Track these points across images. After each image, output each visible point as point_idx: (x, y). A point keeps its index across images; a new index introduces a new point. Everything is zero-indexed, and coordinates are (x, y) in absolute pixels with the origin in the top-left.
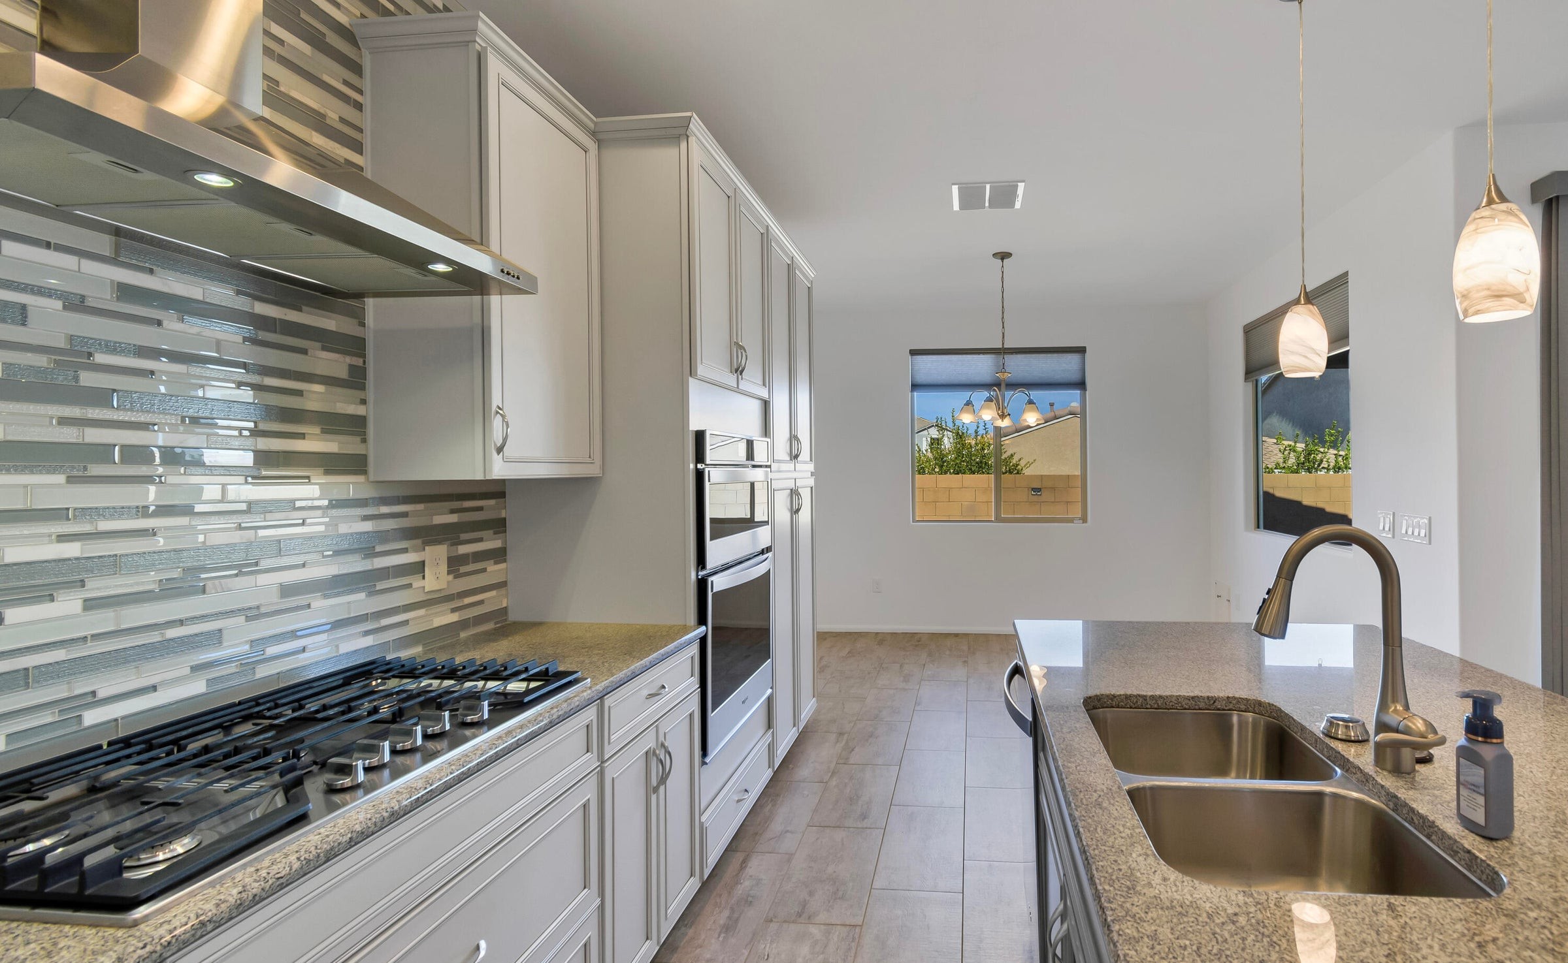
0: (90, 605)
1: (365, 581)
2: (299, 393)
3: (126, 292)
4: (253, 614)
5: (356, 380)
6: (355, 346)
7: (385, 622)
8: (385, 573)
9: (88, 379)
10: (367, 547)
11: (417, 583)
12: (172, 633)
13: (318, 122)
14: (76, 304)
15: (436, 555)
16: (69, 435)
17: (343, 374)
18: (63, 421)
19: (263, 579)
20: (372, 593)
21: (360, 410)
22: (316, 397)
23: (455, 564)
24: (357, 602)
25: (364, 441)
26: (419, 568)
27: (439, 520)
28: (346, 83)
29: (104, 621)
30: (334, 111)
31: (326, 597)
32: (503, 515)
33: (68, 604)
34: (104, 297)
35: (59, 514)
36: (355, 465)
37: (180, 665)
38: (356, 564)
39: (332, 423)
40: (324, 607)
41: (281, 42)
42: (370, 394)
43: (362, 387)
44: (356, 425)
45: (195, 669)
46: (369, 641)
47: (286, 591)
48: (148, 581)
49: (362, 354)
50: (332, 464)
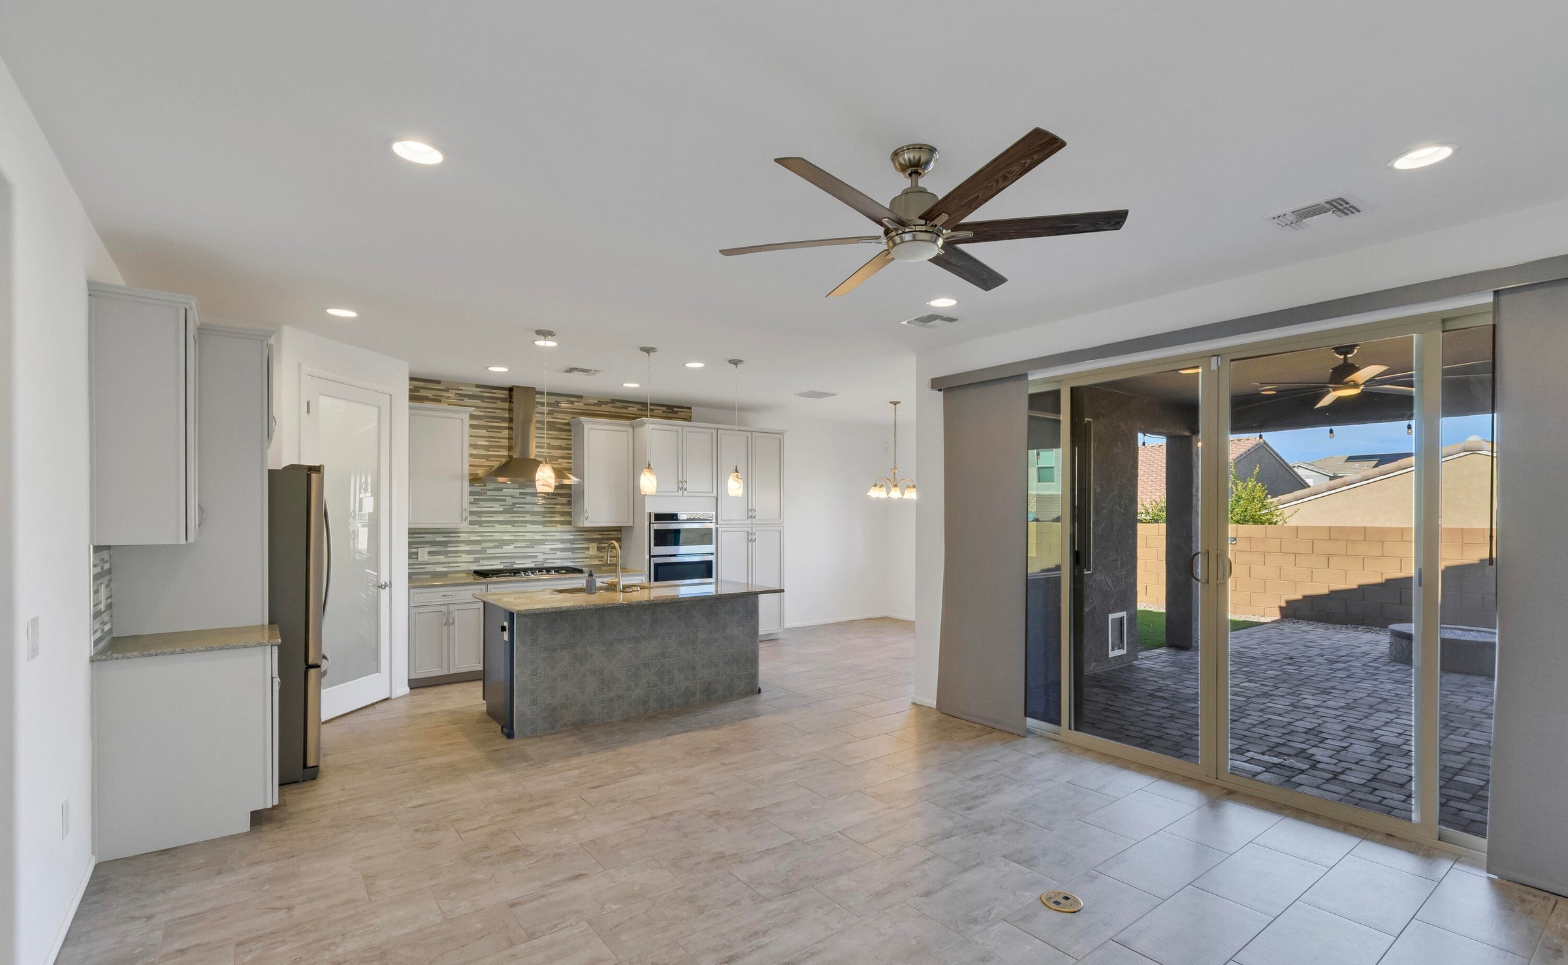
0: (515, 547)
1: (572, 550)
2: (554, 508)
3: (521, 494)
4: (544, 553)
5: (569, 503)
6: (570, 495)
7: (577, 560)
8: (576, 549)
9: (515, 509)
10: (572, 541)
11: (587, 552)
12: (528, 554)
13: (561, 448)
14: (513, 497)
15: (594, 546)
16: (512, 519)
17: (566, 502)
18: (512, 517)
19: (546, 546)
20: (573, 553)
21: (570, 510)
22: (559, 508)
23: (599, 549)
24: (569, 554)
25: (571, 517)
26: (588, 549)
27: (594, 537)
28: (567, 436)
29: (517, 550)
30: (563, 443)
31: (561, 552)
32: (620, 536)
33: (511, 547)
34: (518, 495)
35: (511, 532)
36: (569, 523)
37: (529, 561)
38: (568, 546)
39: (563, 514)
40: (559, 554)
41: (550, 434)
42: (572, 507)
43: (571, 505)
44: (569, 514)
45: (533, 562)
46: (572, 564)
47: (551, 549)
48: (524, 544)
49: (571, 497)
50: (562, 523)
